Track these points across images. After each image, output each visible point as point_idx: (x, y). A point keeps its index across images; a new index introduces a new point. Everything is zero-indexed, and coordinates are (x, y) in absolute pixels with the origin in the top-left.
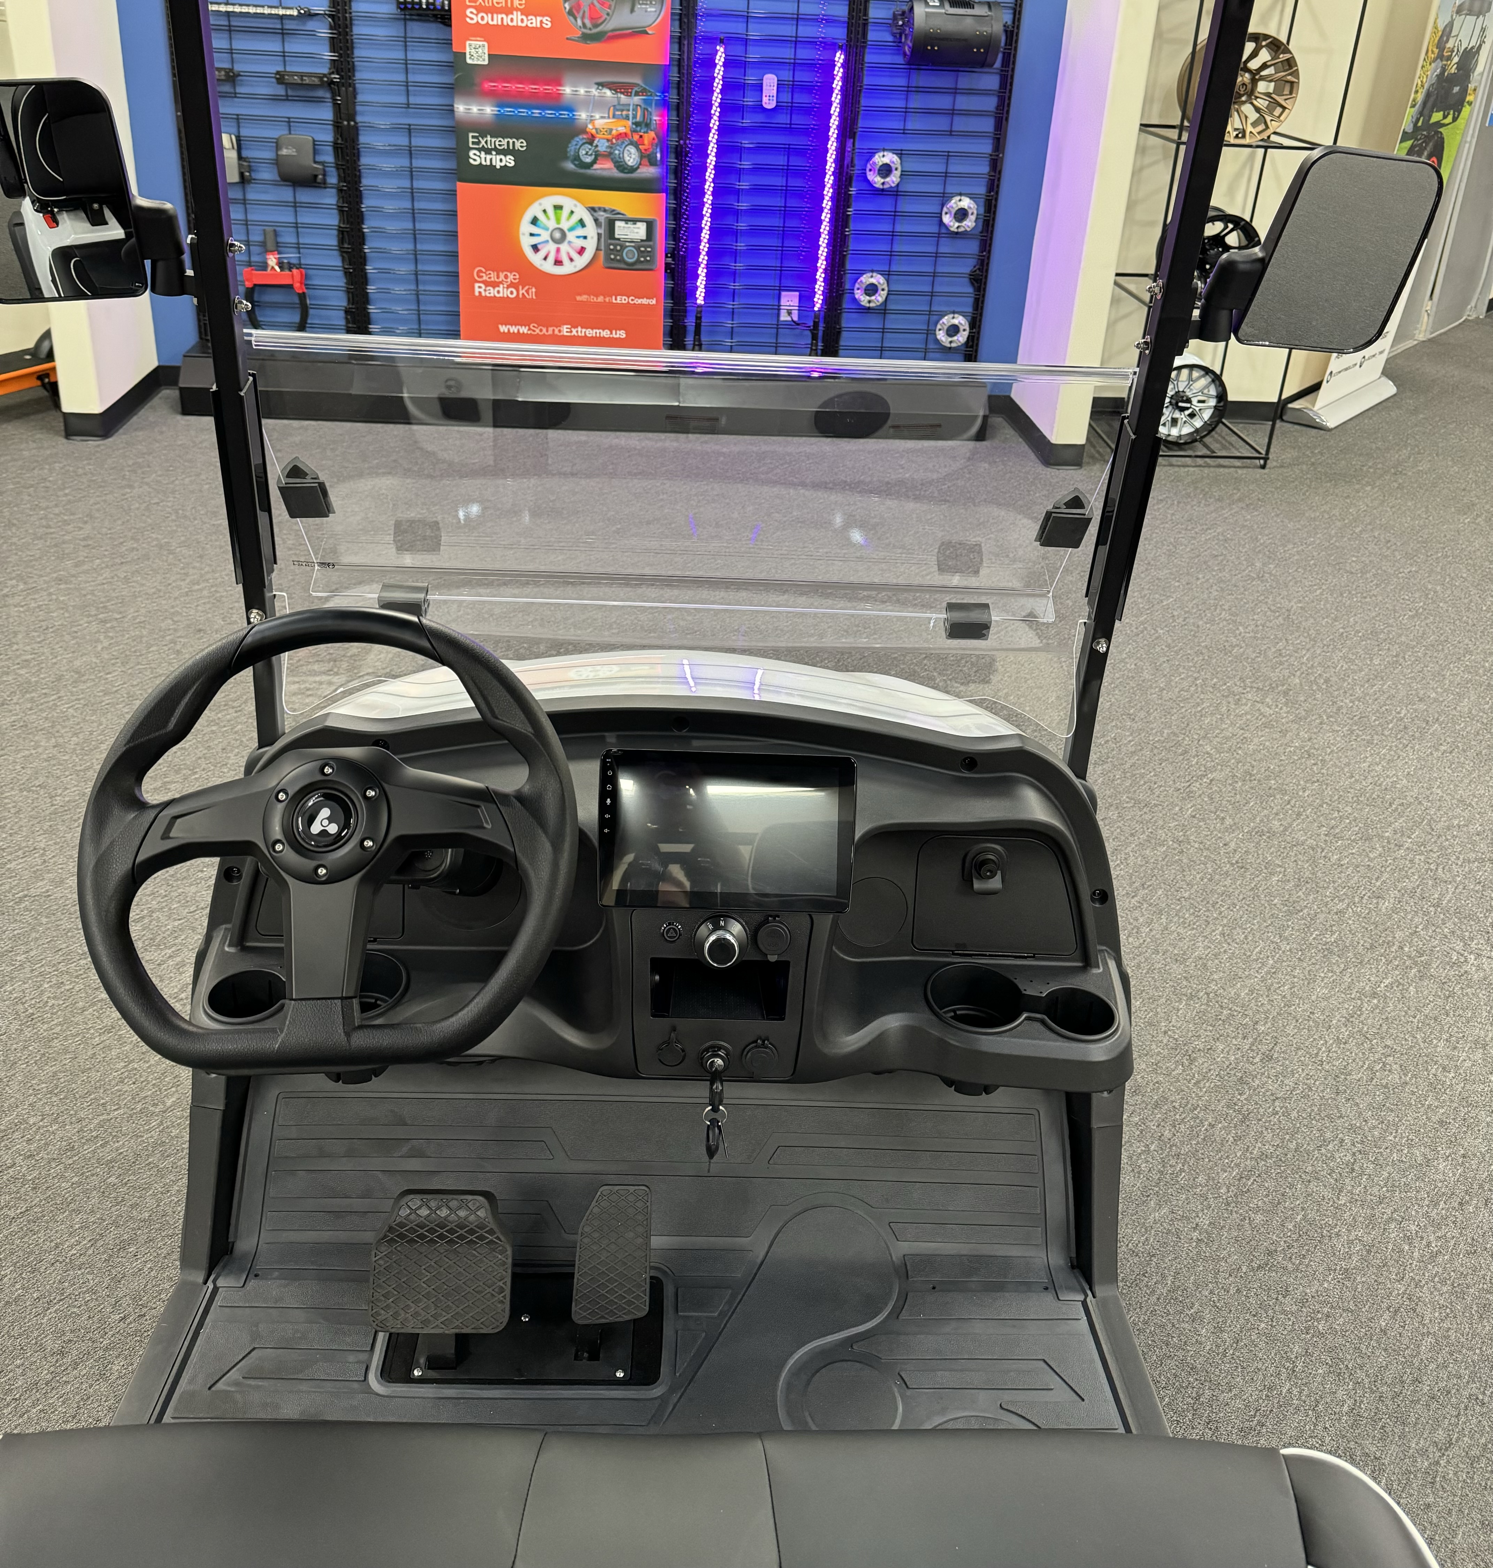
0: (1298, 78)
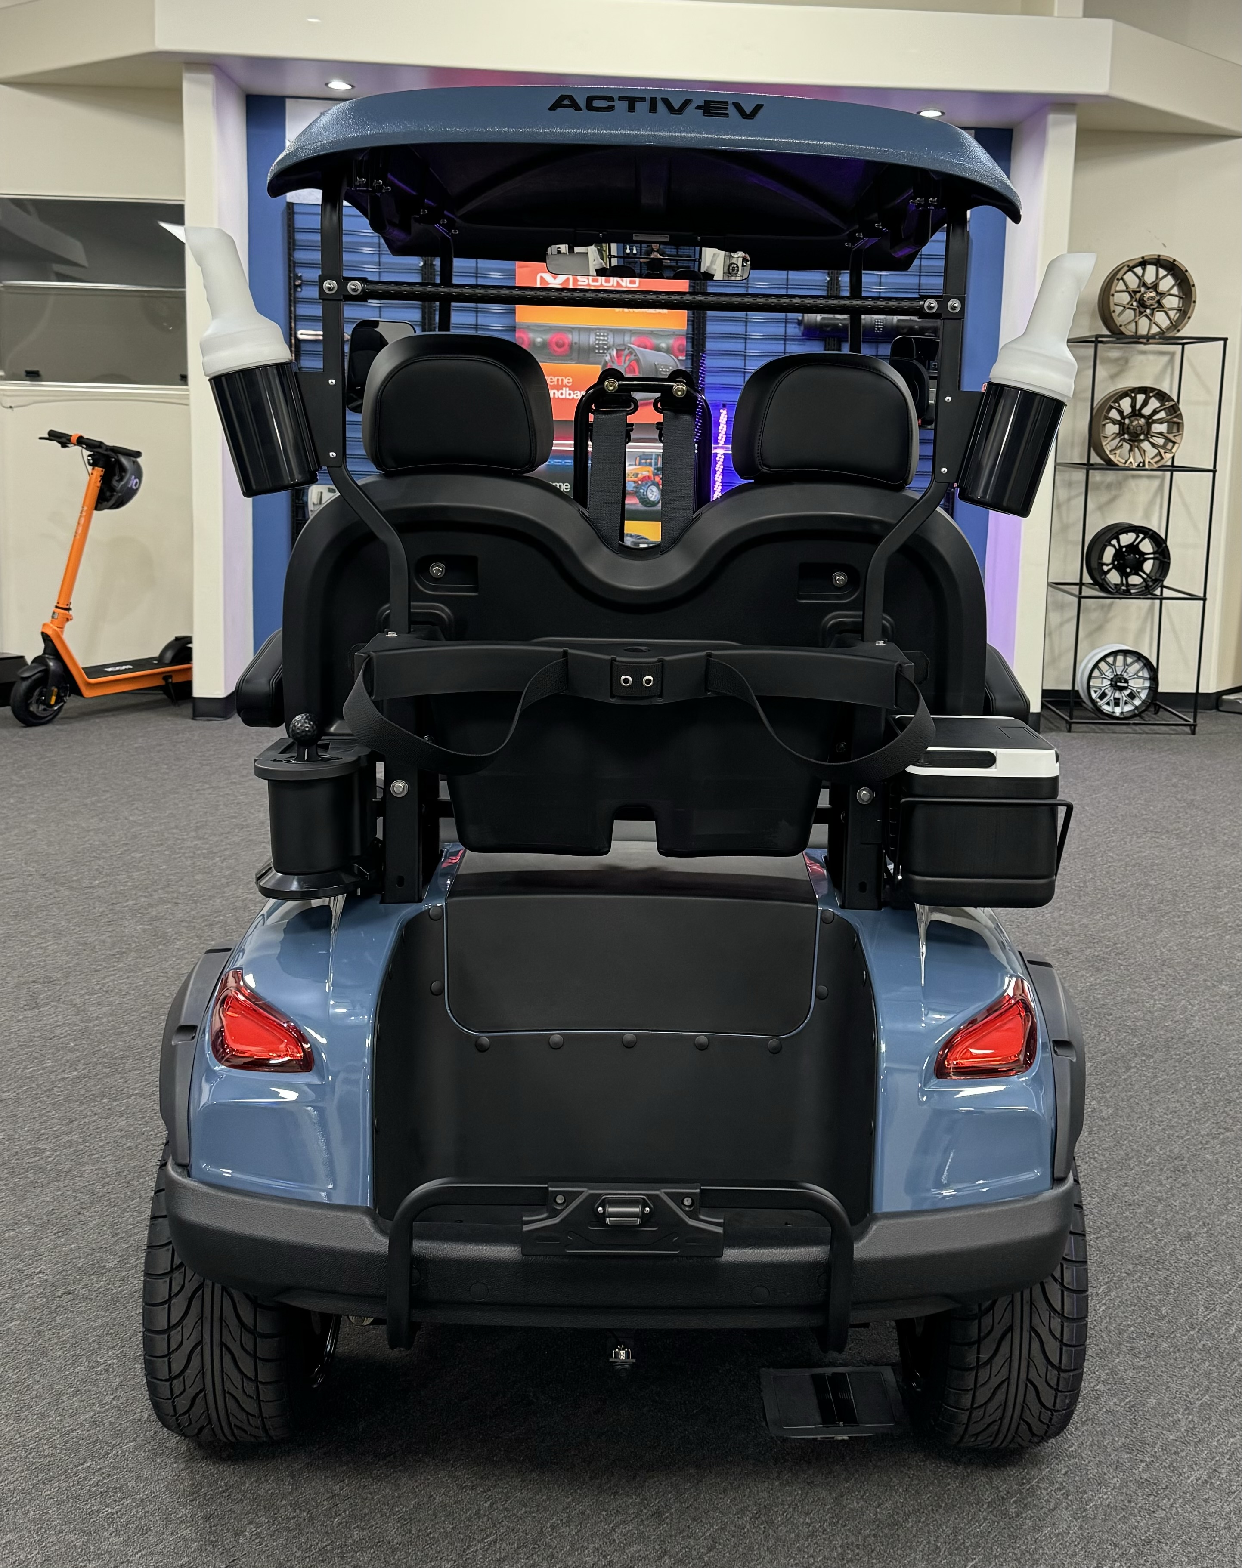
0: (1182, 419)
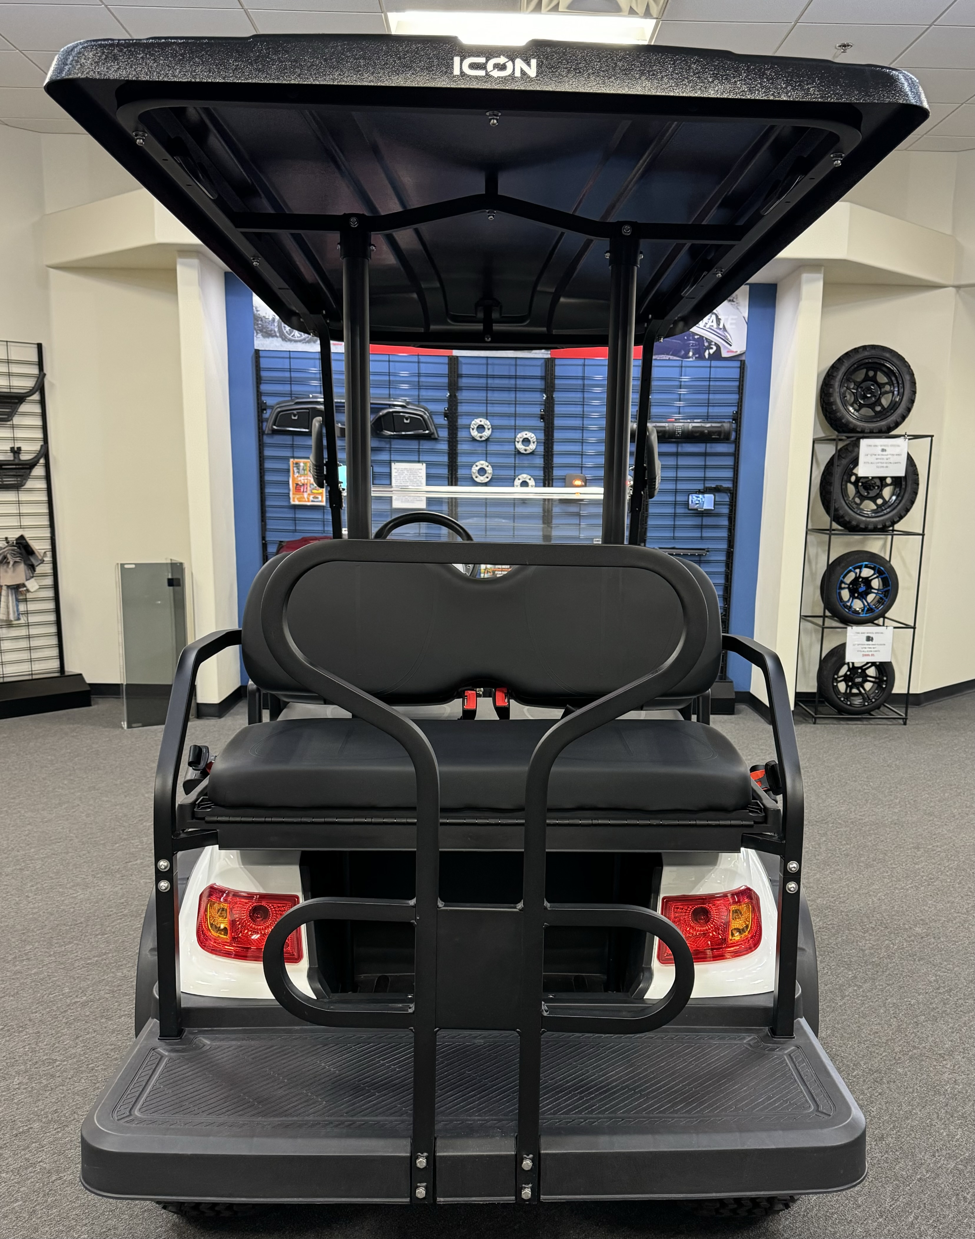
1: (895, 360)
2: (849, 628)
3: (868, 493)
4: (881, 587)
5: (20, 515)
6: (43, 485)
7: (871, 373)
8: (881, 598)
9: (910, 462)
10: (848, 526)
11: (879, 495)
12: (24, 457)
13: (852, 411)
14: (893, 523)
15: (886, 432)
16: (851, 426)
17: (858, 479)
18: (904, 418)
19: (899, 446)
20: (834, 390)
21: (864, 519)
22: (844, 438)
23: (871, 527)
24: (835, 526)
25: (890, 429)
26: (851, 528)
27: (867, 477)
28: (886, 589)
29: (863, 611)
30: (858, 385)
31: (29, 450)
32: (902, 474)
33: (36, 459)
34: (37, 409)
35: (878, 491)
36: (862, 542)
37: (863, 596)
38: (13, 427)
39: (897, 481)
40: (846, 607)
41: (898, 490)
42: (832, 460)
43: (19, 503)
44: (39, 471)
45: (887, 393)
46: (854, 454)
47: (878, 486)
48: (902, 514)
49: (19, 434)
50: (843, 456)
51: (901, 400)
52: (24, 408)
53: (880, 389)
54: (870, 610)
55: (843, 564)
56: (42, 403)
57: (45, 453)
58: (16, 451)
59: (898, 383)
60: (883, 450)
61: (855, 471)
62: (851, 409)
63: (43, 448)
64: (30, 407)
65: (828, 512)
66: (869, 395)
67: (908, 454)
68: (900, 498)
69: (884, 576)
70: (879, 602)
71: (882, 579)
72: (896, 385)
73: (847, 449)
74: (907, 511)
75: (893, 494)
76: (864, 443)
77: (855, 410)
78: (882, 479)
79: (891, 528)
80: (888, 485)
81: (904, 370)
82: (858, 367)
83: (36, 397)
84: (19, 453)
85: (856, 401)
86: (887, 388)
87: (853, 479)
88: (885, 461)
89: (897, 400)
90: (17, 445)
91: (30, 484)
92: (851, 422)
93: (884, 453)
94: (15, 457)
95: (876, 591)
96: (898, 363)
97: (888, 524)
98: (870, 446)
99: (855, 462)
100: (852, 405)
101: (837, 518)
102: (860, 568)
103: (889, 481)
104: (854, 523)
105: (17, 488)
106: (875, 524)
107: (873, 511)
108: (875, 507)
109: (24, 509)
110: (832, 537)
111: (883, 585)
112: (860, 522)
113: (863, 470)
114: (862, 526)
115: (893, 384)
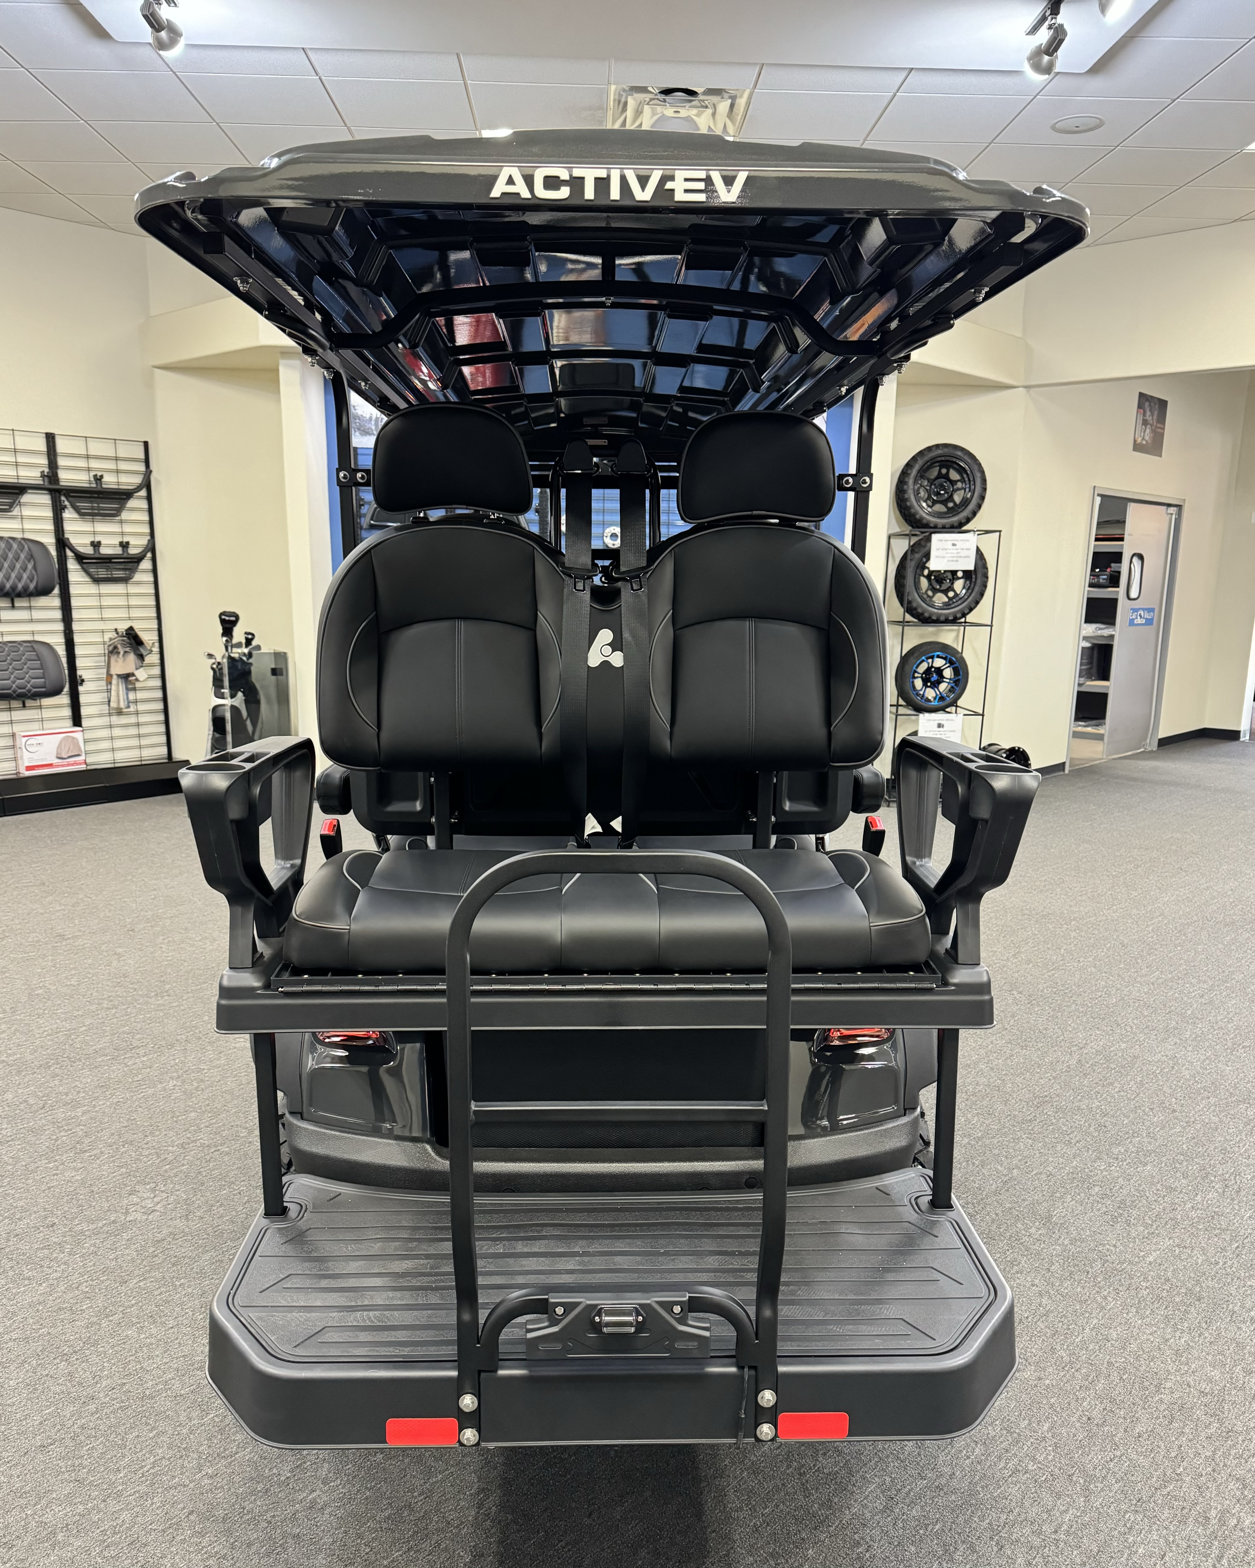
1: (966, 458)
2: (921, 715)
3: (940, 586)
4: (953, 677)
5: (129, 607)
6: (151, 578)
7: (944, 471)
8: (952, 687)
9: (980, 555)
10: (921, 617)
11: (951, 588)
12: (133, 551)
13: (926, 507)
14: (964, 615)
15: (958, 528)
16: (924, 521)
17: (931, 573)
18: (974, 514)
19: (968, 541)
20: (908, 487)
21: (936, 611)
22: (918, 533)
23: (942, 618)
24: (908, 617)
25: (961, 524)
26: (925, 620)
27: (940, 571)
28: (957, 678)
29: (935, 699)
30: (932, 482)
31: (137, 545)
32: (972, 568)
33: (143, 553)
34: (144, 505)
35: (950, 585)
36: (936, 634)
37: (935, 685)
38: (121, 522)
39: (967, 574)
40: (918, 695)
41: (968, 582)
42: (906, 554)
43: (128, 595)
44: (146, 564)
45: (959, 489)
46: (927, 549)
47: (950, 580)
48: (972, 607)
49: (127, 528)
50: (916, 550)
51: (972, 496)
52: (132, 503)
53: (953, 486)
54: (942, 698)
55: (916, 655)
56: (149, 498)
57: (151, 548)
58: (125, 545)
59: (969, 480)
60: (954, 545)
61: (927, 565)
62: (924, 505)
63: (151, 542)
64: (137, 503)
65: (902, 605)
66: (942, 492)
67: (977, 548)
68: (970, 591)
69: (955, 665)
70: (950, 691)
71: (954, 669)
72: (967, 482)
73: (920, 544)
74: (977, 603)
75: (964, 588)
76: (935, 537)
77: (928, 506)
78: (954, 573)
79: (963, 620)
80: (959, 578)
81: (976, 468)
82: (932, 464)
83: (143, 493)
84: (128, 547)
85: (929, 498)
86: (959, 485)
87: (926, 572)
88: (956, 555)
89: (969, 496)
90: (125, 539)
91: (137, 577)
92: (925, 518)
93: (954, 547)
94: (123, 551)
95: (948, 681)
96: (969, 461)
97: (959, 615)
98: (941, 540)
99: (927, 556)
100: (925, 501)
101: (910, 610)
102: (932, 657)
103: (960, 574)
104: (926, 615)
105: (125, 580)
106: (947, 616)
107: (945, 604)
108: (946, 600)
109: (133, 601)
110: (906, 628)
111: (955, 674)
112: (931, 614)
113: (934, 564)
114: (934, 618)
115: (965, 481)
